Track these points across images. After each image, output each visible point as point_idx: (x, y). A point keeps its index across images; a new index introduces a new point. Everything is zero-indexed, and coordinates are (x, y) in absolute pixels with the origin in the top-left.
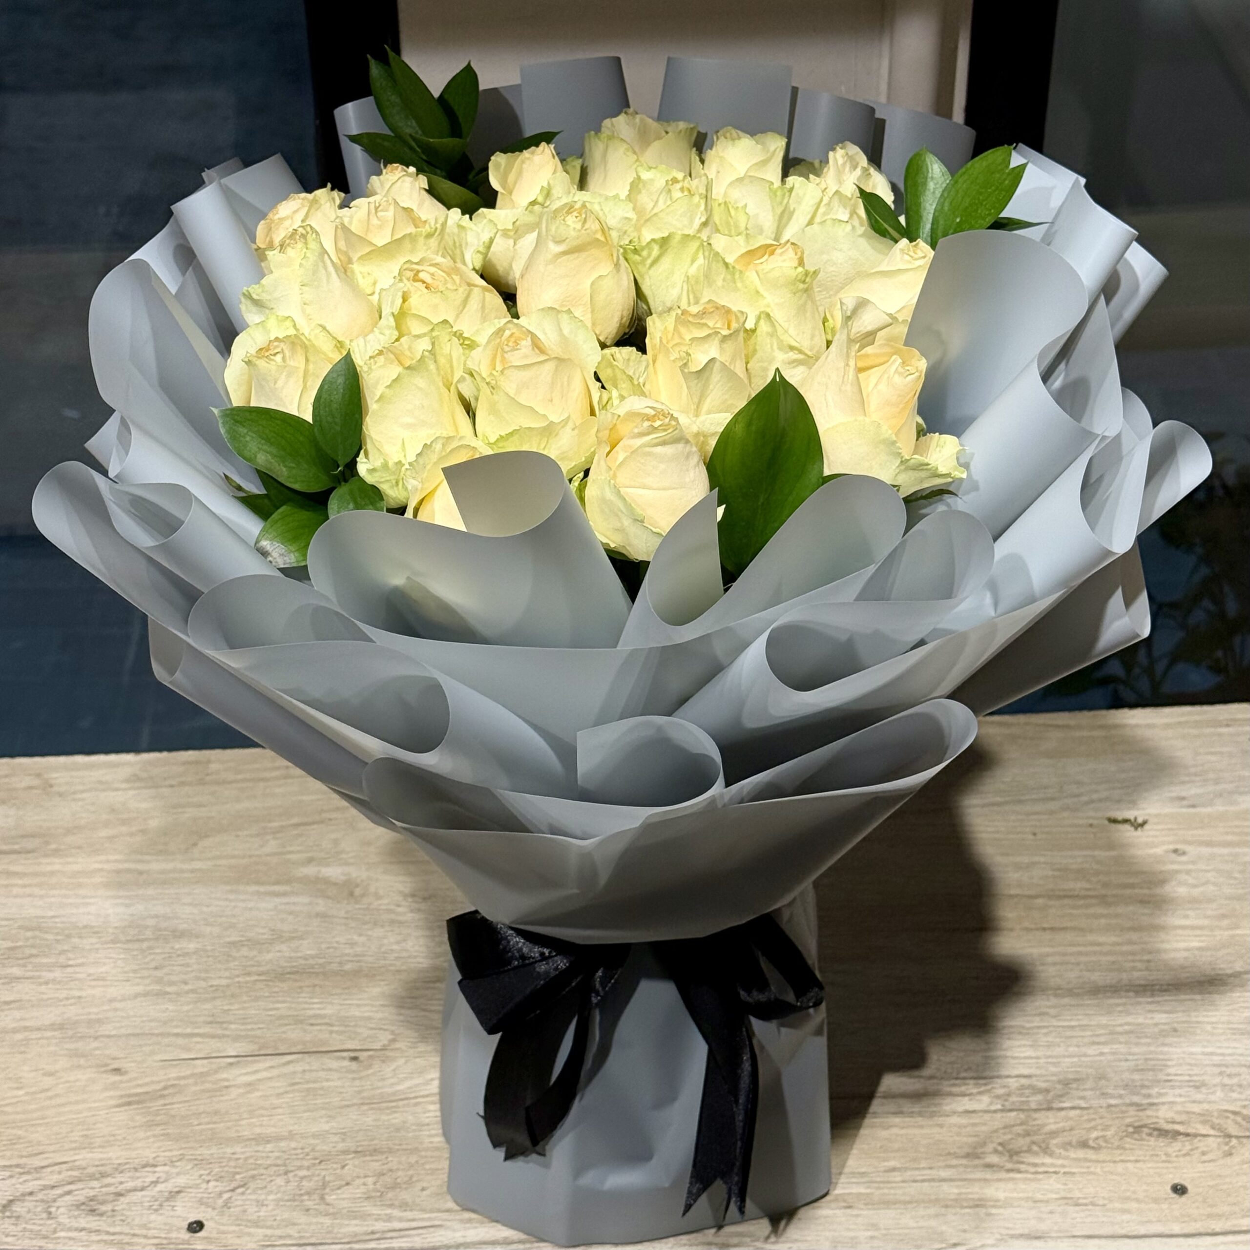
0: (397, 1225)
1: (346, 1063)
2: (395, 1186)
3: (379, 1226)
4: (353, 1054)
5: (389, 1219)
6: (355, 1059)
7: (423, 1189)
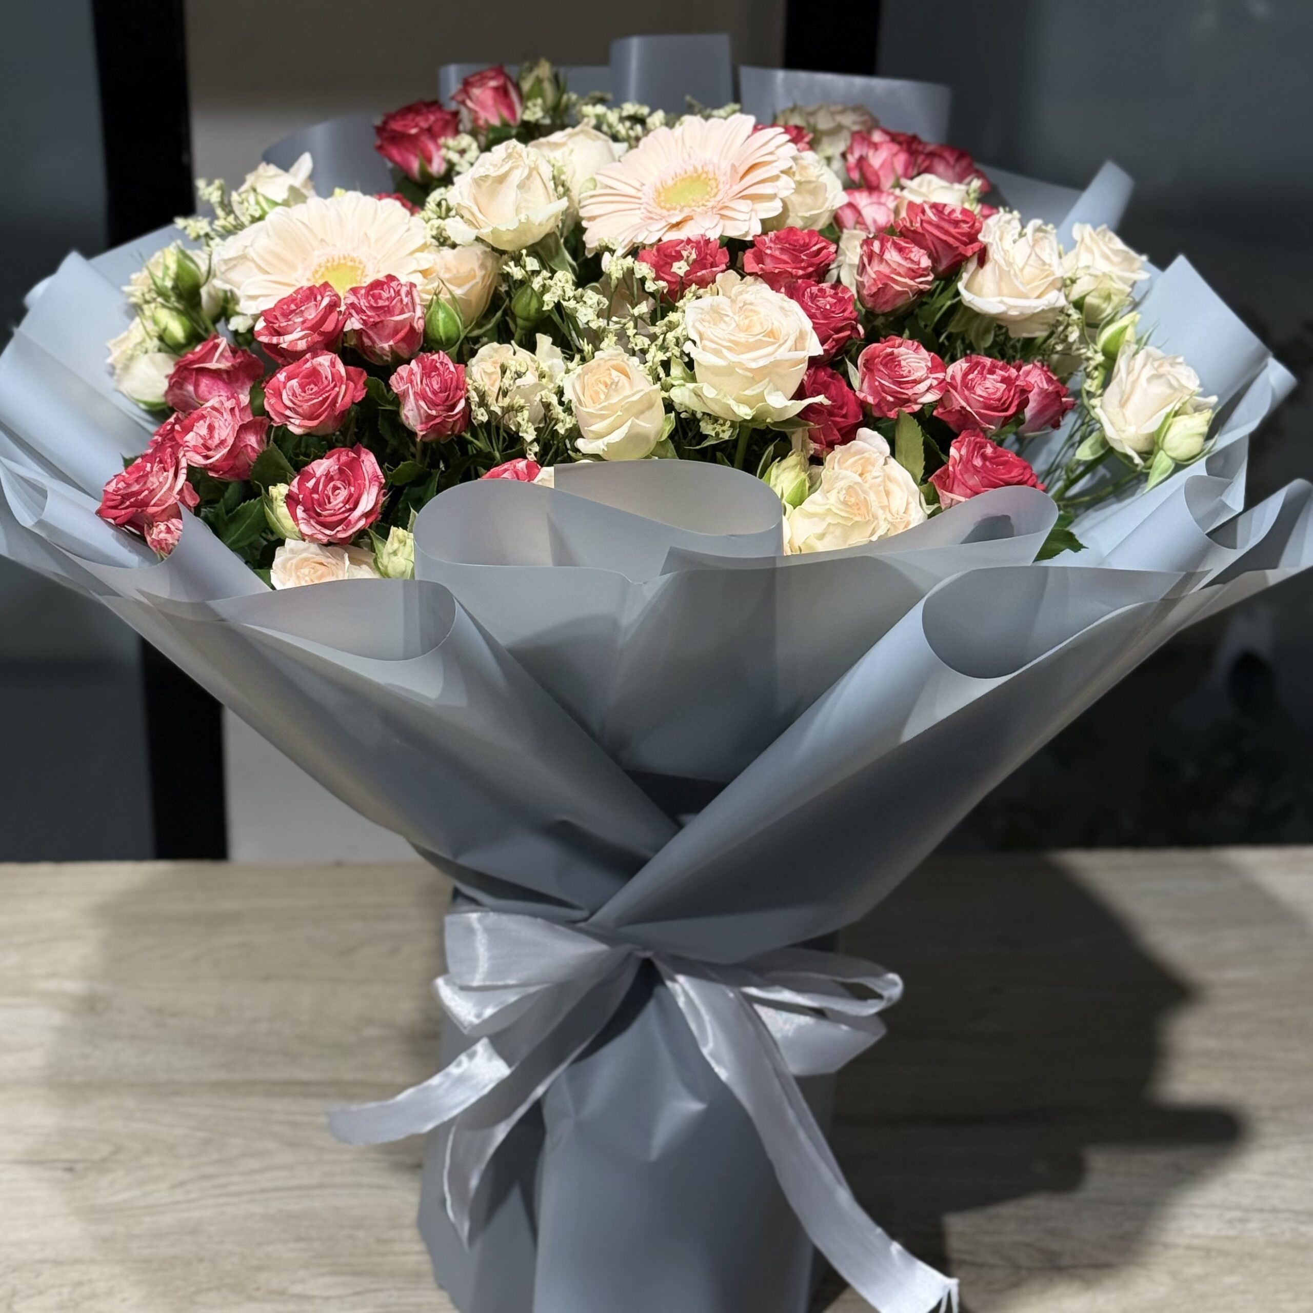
1: (59, 1174)
4: (68, 1165)
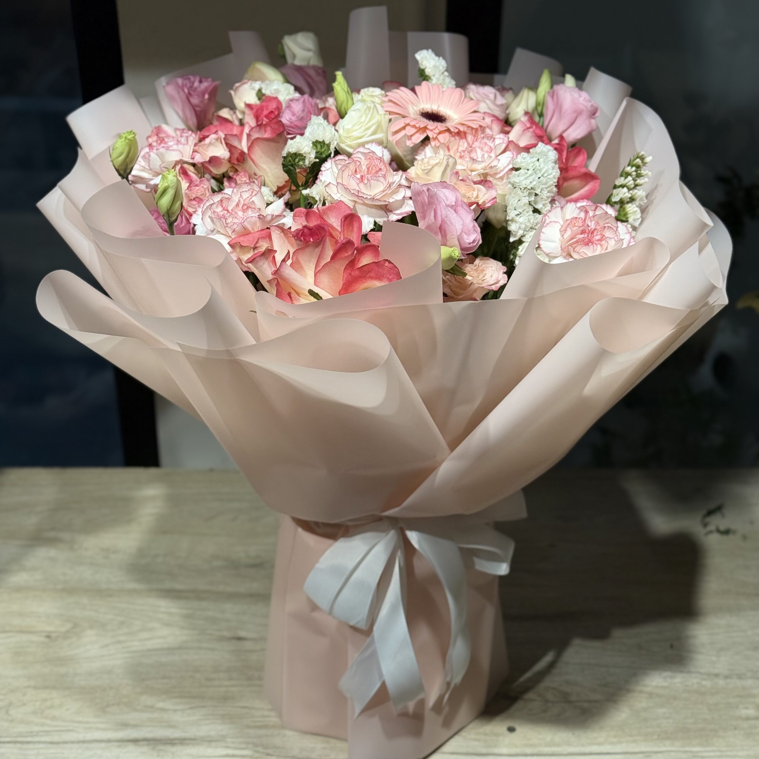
0: (46, 728)
2: (52, 707)
3: (36, 729)
4: (48, 634)
5: (43, 725)
6: (48, 637)
7: (68, 710)
